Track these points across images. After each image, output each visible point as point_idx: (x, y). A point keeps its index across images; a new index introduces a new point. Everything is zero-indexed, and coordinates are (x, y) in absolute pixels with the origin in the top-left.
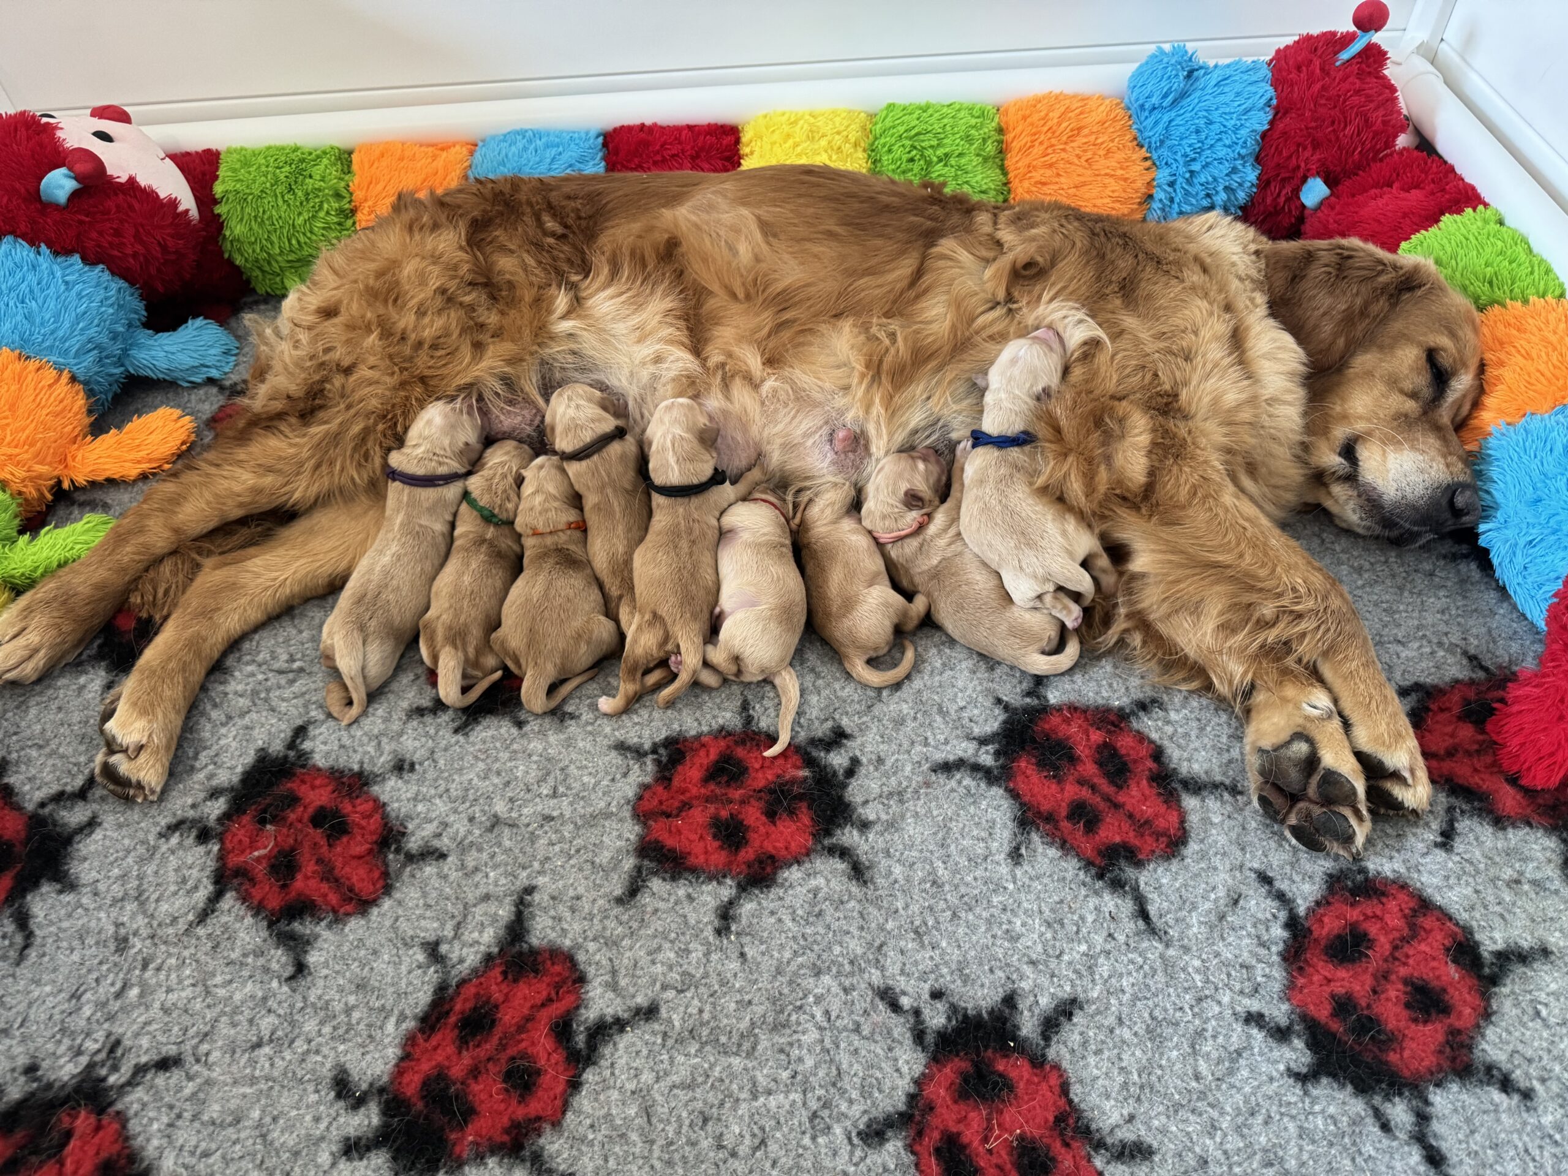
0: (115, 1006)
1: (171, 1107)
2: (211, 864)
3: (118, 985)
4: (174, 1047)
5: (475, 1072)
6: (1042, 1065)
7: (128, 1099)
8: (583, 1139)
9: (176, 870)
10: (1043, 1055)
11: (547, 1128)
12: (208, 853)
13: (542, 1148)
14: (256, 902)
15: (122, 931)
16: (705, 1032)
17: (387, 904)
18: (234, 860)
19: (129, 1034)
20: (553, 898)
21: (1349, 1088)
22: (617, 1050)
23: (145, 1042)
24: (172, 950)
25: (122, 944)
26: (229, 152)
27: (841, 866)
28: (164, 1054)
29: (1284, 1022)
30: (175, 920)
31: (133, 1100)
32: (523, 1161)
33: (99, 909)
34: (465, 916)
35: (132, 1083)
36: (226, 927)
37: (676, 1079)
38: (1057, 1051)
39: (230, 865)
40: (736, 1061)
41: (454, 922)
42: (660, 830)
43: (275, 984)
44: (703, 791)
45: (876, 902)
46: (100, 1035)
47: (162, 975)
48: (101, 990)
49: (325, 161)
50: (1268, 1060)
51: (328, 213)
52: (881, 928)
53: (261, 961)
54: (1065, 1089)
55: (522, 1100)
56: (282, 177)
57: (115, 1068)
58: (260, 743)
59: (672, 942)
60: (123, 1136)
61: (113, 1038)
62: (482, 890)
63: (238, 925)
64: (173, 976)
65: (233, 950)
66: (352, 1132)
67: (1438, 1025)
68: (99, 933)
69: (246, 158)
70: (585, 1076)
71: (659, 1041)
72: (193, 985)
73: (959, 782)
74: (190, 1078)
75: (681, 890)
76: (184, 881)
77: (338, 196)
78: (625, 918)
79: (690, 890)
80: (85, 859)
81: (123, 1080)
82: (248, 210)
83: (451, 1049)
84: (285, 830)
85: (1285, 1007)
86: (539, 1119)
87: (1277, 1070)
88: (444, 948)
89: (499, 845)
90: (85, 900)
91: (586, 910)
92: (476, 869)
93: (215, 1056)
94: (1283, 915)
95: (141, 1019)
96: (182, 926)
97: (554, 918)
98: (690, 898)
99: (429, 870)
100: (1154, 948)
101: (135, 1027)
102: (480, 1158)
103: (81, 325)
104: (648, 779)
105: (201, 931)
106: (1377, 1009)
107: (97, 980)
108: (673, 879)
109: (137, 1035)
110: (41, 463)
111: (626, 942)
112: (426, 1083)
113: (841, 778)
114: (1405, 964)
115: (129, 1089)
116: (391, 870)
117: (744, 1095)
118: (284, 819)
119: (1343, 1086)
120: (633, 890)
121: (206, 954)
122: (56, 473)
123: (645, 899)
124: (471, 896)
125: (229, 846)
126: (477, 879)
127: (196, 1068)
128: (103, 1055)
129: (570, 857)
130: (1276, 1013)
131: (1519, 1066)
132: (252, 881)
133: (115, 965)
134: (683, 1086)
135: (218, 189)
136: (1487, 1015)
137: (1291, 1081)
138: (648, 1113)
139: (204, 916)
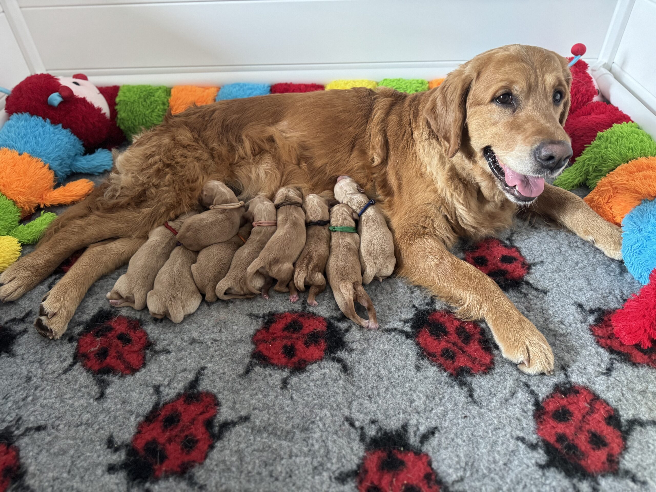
0: (21, 403)
1: (39, 446)
2: (73, 351)
3: (24, 395)
4: (44, 422)
5: (170, 440)
6: (419, 454)
7: (21, 441)
8: (212, 471)
9: (58, 353)
10: (421, 451)
11: (197, 464)
12: (72, 346)
13: (194, 474)
14: (88, 367)
15: (30, 374)
16: (270, 429)
17: (143, 371)
18: (82, 350)
19: (26, 415)
20: (213, 373)
21: (563, 473)
22: (231, 434)
23: (32, 418)
24: (49, 383)
25: (29, 379)
26: (124, 86)
27: (338, 365)
28: (39, 425)
29: (535, 442)
30: (53, 372)
31: (23, 442)
32: (185, 479)
33: (23, 365)
34: (174, 377)
35: (23, 435)
36: (74, 376)
37: (256, 447)
38: (428, 448)
39: (81, 352)
40: (284, 443)
41: (169, 379)
42: (262, 347)
43: (91, 401)
44: (282, 334)
45: (352, 383)
46: (14, 415)
47: (43, 393)
48: (17, 396)
49: (160, 91)
50: (527, 457)
51: (159, 110)
52: (353, 394)
53: (87, 390)
54: (430, 464)
55: (188, 453)
56: (142, 96)
57: (18, 428)
58: (101, 305)
59: (262, 392)
60: (17, 457)
61: (18, 416)
62: (184, 366)
63: (79, 376)
64: (48, 393)
65: (75, 385)
66: (112, 462)
67: (603, 451)
68: (20, 374)
69: (130, 89)
70: (216, 444)
71: (250, 431)
72: (56, 398)
73: (394, 337)
74: (49, 435)
75: (268, 371)
76: (61, 356)
77: (164, 104)
78: (242, 382)
79: (271, 372)
80: (20, 345)
81: (20, 433)
82: (128, 108)
83: (159, 431)
84: (105, 339)
85: (535, 436)
86: (194, 461)
87: (531, 463)
88: (162, 389)
89: (194, 350)
90: (17, 361)
91: (227, 379)
92: (182, 359)
93: (61, 427)
94: (533, 400)
95: (32, 409)
96: (56, 375)
97: (211, 381)
98: (270, 375)
99: (163, 357)
100: (474, 409)
101: (28, 413)
102: (166, 477)
103: (57, 149)
104: (259, 327)
105: (63, 377)
106: (576, 441)
107: (15, 392)
108: (264, 367)
109: (29, 416)
110: (33, 196)
111: (242, 392)
112: (147, 443)
113: (343, 331)
114: (588, 424)
115: (22, 437)
116: (147, 357)
117: (286, 456)
118: (106, 335)
119: (560, 472)
120: (247, 372)
121: (64, 386)
122: (38, 202)
123: (252, 375)
124: (179, 369)
125: (81, 344)
126: (182, 362)
127: (53, 431)
128: (14, 422)
129: (223, 357)
130: (531, 438)
131: (640, 471)
132: (89, 359)
133: (25, 387)
134: (258, 450)
135: (117, 100)
136: (625, 449)
137: (537, 468)
138: (241, 459)
139: (66, 371)
